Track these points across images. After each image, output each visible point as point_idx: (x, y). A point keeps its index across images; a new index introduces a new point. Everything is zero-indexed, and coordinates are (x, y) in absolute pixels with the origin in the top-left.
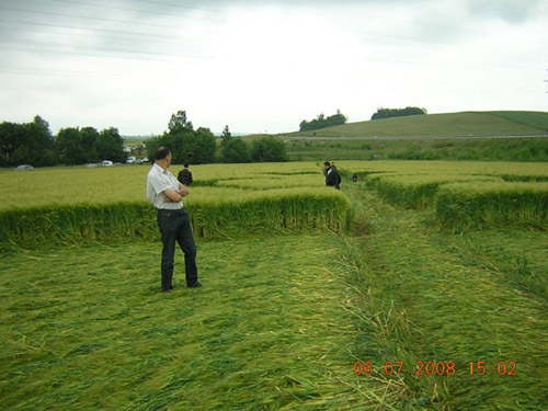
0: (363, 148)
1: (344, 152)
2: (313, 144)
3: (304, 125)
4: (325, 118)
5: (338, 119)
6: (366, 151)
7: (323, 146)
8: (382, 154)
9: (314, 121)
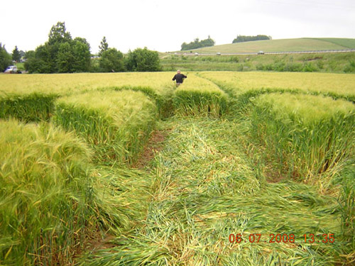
0: (231, 60)
1: (215, 64)
2: (189, 58)
3: (185, 47)
4: (200, 41)
5: (209, 43)
6: (234, 63)
7: (197, 60)
8: (249, 67)
9: (192, 43)
